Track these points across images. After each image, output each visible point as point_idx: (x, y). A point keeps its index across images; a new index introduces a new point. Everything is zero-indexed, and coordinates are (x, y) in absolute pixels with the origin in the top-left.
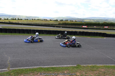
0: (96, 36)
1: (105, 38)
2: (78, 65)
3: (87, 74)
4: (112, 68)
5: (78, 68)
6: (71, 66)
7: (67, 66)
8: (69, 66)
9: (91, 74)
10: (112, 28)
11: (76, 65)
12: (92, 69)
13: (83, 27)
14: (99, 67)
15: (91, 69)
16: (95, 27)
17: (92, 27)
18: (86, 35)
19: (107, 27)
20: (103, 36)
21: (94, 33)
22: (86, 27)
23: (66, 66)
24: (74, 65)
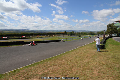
0: (16, 44)
1: (23, 45)
10: (28, 37)
12: (14, 73)
13: (4, 37)
14: (20, 70)
16: (15, 37)
17: (12, 38)
20: (21, 44)
21: (14, 42)
22: (6, 37)
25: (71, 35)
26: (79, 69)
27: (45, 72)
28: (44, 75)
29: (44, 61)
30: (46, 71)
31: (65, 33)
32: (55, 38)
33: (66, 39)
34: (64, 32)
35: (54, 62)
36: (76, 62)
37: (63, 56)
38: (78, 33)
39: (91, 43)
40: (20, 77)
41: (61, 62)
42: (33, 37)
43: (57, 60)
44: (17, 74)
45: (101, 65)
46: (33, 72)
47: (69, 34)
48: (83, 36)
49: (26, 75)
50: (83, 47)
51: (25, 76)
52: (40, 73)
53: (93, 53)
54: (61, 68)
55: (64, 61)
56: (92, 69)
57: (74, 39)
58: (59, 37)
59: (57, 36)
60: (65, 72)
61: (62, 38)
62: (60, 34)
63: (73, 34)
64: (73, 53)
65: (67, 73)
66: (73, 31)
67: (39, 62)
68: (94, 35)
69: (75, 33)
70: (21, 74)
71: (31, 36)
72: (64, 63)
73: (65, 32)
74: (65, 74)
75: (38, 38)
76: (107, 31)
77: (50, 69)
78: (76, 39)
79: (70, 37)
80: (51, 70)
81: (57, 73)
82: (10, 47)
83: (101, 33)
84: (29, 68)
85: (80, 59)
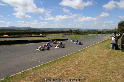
1: (27, 44)
2: (7, 78)
4: (39, 69)
10: (30, 35)
11: (3, 79)
12: (23, 76)
13: (4, 36)
14: (28, 72)
15: (21, 77)
16: (16, 35)
17: (13, 36)
18: (8, 45)
19: (27, 35)
20: (25, 43)
21: (17, 41)
22: (7, 36)
24: (1, 80)
25: (77, 34)
26: (97, 72)
27: (58, 75)
29: (54, 62)
30: (60, 74)
31: (70, 32)
32: (60, 36)
33: (72, 38)
34: (69, 30)
35: (65, 63)
36: (92, 63)
37: (73, 56)
38: (84, 31)
39: (101, 43)
40: (31, 80)
41: (73, 63)
42: (36, 35)
43: (68, 61)
44: (26, 76)
45: (122, 67)
46: (45, 75)
47: (74, 33)
48: (90, 35)
49: (37, 78)
50: (92, 46)
51: (36, 80)
52: (54, 76)
53: (107, 54)
54: (76, 71)
55: (77, 62)
56: (113, 73)
58: (64, 35)
59: (62, 35)
60: (82, 76)
61: (67, 36)
62: (65, 33)
63: (79, 32)
64: (84, 53)
65: (86, 76)
66: (79, 30)
67: (47, 63)
68: (102, 33)
69: (81, 31)
70: (32, 77)
71: (33, 35)
72: (77, 65)
73: (71, 30)
74: (84, 77)
75: (41, 36)
76: (118, 29)
77: (63, 71)
78: (82, 37)
79: (76, 35)
80: (65, 73)
81: (74, 76)
82: (12, 46)
83: (110, 32)
84: (39, 71)
85: (94, 60)
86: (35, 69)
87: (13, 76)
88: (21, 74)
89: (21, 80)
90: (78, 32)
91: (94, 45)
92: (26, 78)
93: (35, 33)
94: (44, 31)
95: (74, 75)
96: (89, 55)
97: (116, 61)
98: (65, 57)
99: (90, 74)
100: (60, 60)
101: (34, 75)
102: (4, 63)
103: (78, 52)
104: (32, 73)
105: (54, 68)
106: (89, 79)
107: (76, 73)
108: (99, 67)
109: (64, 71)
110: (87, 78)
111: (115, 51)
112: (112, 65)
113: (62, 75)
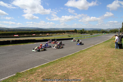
1: (35, 43)
2: (17, 73)
3: (28, 79)
4: (45, 66)
5: (18, 76)
6: (10, 77)
7: (5, 78)
8: (6, 78)
9: (32, 78)
10: (38, 35)
11: (15, 75)
12: (31, 72)
13: (15, 36)
14: (36, 69)
15: (30, 73)
16: (25, 35)
17: (23, 36)
18: (19, 43)
19: (35, 35)
20: (33, 42)
21: (26, 40)
22: (17, 35)
23: (3, 79)
24: (13, 75)
25: (81, 34)
27: (64, 72)
28: (64, 76)
29: (60, 60)
30: (66, 72)
31: (75, 31)
32: (65, 36)
33: (77, 38)
34: (74, 30)
35: (70, 61)
36: (96, 62)
37: (78, 55)
38: (88, 31)
39: (105, 42)
40: (39, 77)
41: (78, 61)
42: (43, 35)
43: (73, 60)
44: (34, 73)
46: (52, 72)
47: (79, 32)
48: (94, 34)
49: (44, 75)
50: (96, 45)
51: (44, 77)
52: (60, 74)
53: (111, 53)
54: (80, 69)
55: (82, 60)
56: (117, 71)
57: (86, 38)
58: (69, 35)
59: (67, 34)
60: (87, 74)
61: (72, 36)
62: (70, 32)
64: (88, 52)
66: (83, 29)
67: (54, 61)
68: (106, 33)
69: (86, 31)
70: (39, 73)
71: (41, 35)
72: (82, 63)
73: (76, 30)
75: (48, 36)
79: (80, 35)
80: (71, 70)
81: (78, 74)
82: (22, 45)
83: (114, 31)
84: (46, 68)
85: (99, 58)
86: (43, 66)
87: (23, 72)
88: (29, 71)
89: (30, 76)
90: (83, 32)
91: (98, 44)
92: (34, 74)
93: (42, 33)
94: (50, 31)
95: (78, 72)
96: (93, 54)
97: (120, 60)
98: (70, 55)
99: (94, 72)
100: (66, 58)
101: (42, 72)
102: (15, 61)
103: (83, 51)
104: (40, 70)
105: (59, 66)
106: (93, 76)
107: (81, 71)
108: (103, 65)
109: (69, 69)
110: (91, 76)
111: (118, 50)
112: (116, 64)
113: (67, 72)
